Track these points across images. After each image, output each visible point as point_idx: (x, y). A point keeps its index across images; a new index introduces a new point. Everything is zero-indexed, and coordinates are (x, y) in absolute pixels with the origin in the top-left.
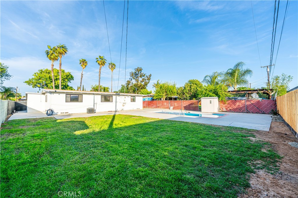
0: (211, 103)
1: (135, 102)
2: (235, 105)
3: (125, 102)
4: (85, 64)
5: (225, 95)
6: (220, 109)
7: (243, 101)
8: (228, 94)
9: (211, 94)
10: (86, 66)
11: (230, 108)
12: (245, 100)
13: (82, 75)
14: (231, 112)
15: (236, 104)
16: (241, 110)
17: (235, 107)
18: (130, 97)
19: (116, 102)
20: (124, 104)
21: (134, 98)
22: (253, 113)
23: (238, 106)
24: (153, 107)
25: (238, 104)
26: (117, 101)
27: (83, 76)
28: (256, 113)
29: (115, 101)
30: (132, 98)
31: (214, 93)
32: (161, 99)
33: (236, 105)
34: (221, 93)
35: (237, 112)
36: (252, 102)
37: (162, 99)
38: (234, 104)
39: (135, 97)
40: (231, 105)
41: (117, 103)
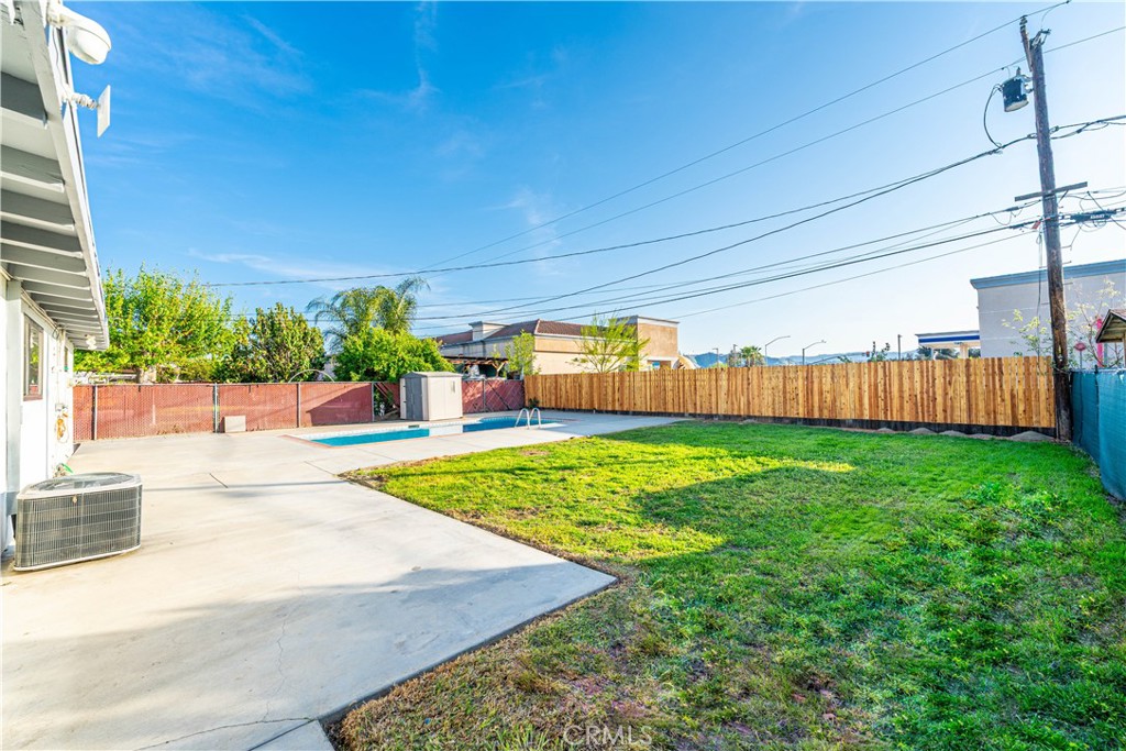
12: (483, 380)
22: (495, 411)
23: (472, 396)
25: (471, 390)
28: (500, 410)
36: (493, 386)
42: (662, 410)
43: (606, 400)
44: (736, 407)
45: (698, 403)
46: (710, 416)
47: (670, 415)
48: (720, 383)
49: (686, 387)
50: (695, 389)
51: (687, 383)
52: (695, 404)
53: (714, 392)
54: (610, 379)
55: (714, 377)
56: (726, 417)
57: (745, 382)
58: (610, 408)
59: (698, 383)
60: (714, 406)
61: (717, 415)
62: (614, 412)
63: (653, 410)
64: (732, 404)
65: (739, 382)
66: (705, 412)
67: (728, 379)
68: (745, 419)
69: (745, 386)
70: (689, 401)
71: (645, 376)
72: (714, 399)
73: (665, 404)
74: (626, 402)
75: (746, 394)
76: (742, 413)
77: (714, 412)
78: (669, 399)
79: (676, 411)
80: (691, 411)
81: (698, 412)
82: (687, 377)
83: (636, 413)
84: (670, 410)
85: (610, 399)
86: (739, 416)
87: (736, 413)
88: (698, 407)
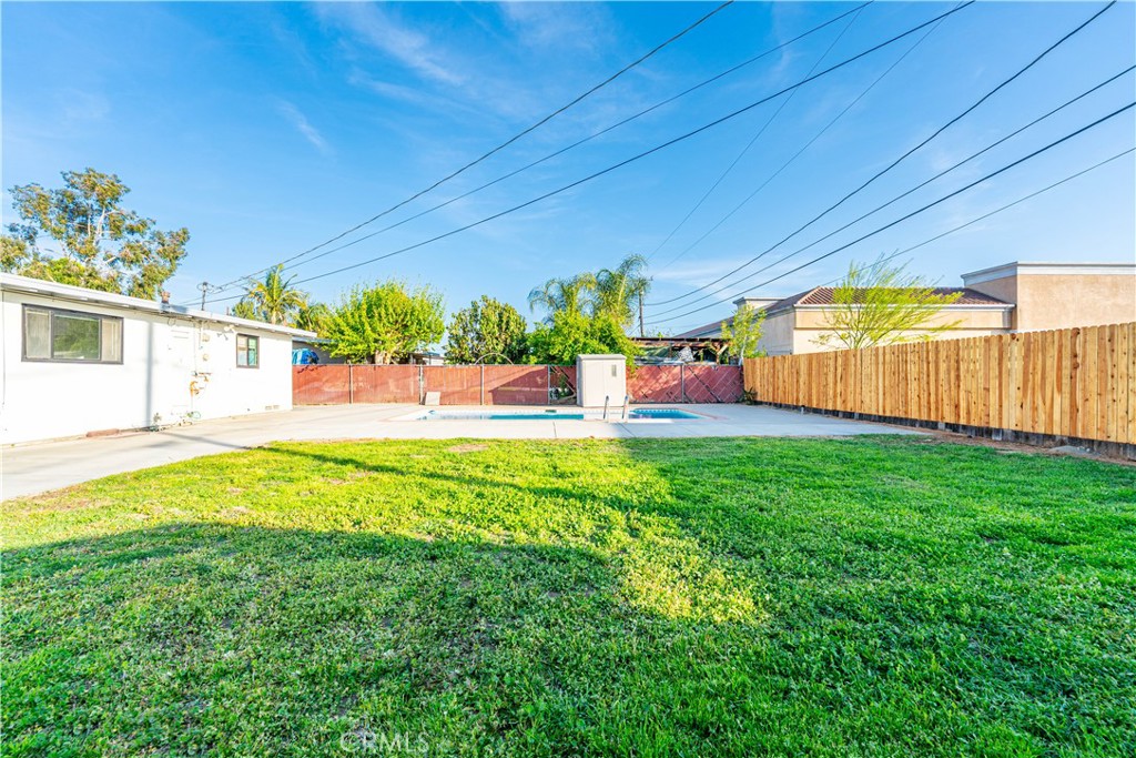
0: (614, 374)
1: (257, 367)
2: (657, 381)
3: (202, 367)
7: (677, 370)
11: (645, 390)
12: (681, 365)
15: (659, 379)
16: (671, 395)
17: (658, 387)
18: (232, 336)
19: (150, 362)
20: (201, 382)
21: (252, 343)
22: (697, 402)
23: (666, 383)
24: (322, 397)
25: (664, 377)
26: (158, 353)
28: (706, 402)
29: (143, 353)
30: (243, 342)
32: (372, 359)
33: (660, 381)
35: (663, 403)
36: (696, 372)
37: (379, 359)
38: (655, 378)
39: (256, 338)
40: (647, 380)
41: (156, 370)
42: (903, 415)
43: (826, 394)
44: (1042, 417)
45: (963, 405)
46: (986, 432)
47: (912, 423)
48: (1007, 365)
49: (942, 375)
50: (958, 377)
51: (943, 366)
52: (957, 406)
53: (994, 384)
54: (832, 362)
55: (995, 353)
56: (1019, 437)
57: (1067, 363)
58: (830, 407)
59: (963, 367)
60: (993, 412)
61: (998, 431)
62: (835, 413)
63: (888, 414)
64: (1035, 409)
65: (1051, 363)
66: (974, 423)
67: (1026, 356)
68: (1062, 443)
69: (1066, 372)
70: (946, 401)
71: (877, 355)
72: (993, 398)
73: (906, 403)
74: (850, 398)
75: (1066, 388)
76: (1056, 431)
77: (994, 425)
78: (913, 395)
79: (925, 418)
80: (950, 419)
81: (963, 421)
82: (943, 355)
83: (862, 417)
84: (914, 416)
85: (831, 392)
86: (1051, 437)
87: (1041, 430)
88: (963, 413)
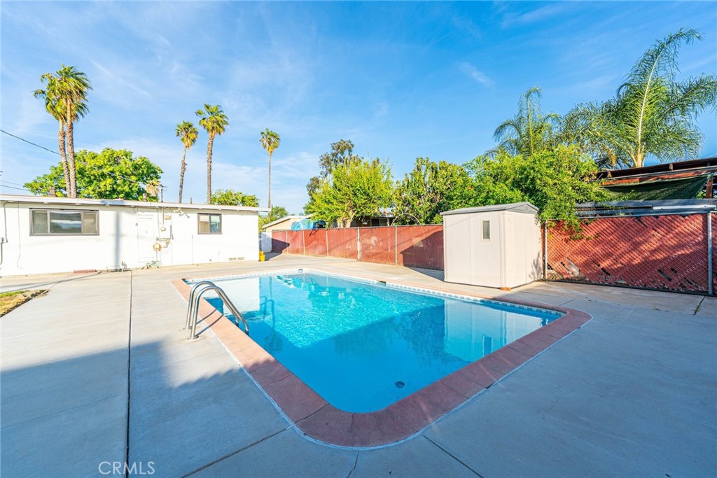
0: (487, 235)
1: (220, 233)
2: (636, 246)
4: (192, 136)
5: (573, 193)
6: (550, 267)
8: (596, 188)
9: (501, 189)
10: (193, 141)
11: (606, 263)
12: (705, 215)
13: (184, 164)
14: (610, 285)
15: (639, 244)
16: (671, 275)
17: (635, 254)
18: (194, 215)
20: (162, 244)
21: (215, 219)
23: (654, 253)
24: (317, 252)
27: (186, 166)
30: (205, 218)
31: (517, 184)
33: (643, 247)
34: (551, 182)
35: (645, 288)
38: (628, 241)
39: (219, 215)
40: (611, 244)
